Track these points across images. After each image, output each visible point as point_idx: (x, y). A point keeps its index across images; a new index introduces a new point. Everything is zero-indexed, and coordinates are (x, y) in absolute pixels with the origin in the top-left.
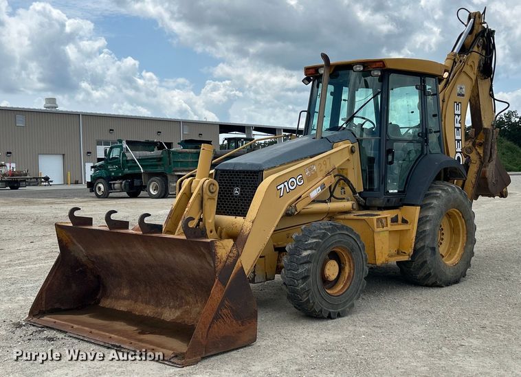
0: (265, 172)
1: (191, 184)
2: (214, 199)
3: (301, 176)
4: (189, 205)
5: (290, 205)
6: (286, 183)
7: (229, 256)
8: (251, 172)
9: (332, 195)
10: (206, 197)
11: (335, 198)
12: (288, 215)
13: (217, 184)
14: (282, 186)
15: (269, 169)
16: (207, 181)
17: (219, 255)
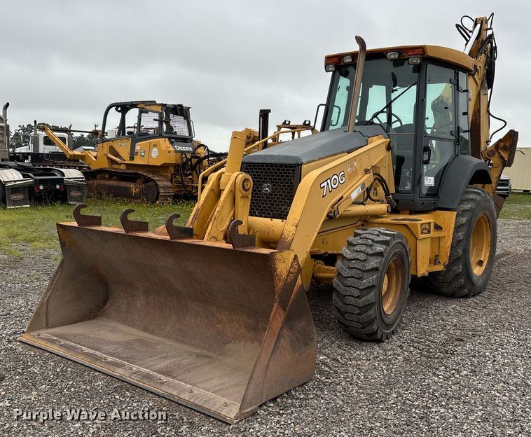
0: (303, 166)
1: (220, 179)
2: (247, 197)
3: (343, 173)
4: (220, 204)
5: (333, 207)
6: (329, 181)
7: (289, 272)
8: (286, 166)
9: (368, 196)
10: (239, 195)
11: (371, 199)
12: (330, 218)
13: (251, 180)
14: (325, 184)
15: (308, 162)
16: (241, 176)
17: (278, 271)
